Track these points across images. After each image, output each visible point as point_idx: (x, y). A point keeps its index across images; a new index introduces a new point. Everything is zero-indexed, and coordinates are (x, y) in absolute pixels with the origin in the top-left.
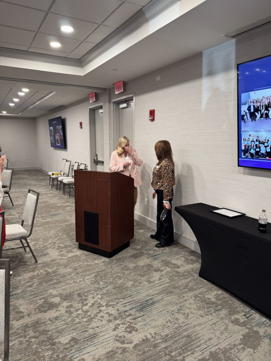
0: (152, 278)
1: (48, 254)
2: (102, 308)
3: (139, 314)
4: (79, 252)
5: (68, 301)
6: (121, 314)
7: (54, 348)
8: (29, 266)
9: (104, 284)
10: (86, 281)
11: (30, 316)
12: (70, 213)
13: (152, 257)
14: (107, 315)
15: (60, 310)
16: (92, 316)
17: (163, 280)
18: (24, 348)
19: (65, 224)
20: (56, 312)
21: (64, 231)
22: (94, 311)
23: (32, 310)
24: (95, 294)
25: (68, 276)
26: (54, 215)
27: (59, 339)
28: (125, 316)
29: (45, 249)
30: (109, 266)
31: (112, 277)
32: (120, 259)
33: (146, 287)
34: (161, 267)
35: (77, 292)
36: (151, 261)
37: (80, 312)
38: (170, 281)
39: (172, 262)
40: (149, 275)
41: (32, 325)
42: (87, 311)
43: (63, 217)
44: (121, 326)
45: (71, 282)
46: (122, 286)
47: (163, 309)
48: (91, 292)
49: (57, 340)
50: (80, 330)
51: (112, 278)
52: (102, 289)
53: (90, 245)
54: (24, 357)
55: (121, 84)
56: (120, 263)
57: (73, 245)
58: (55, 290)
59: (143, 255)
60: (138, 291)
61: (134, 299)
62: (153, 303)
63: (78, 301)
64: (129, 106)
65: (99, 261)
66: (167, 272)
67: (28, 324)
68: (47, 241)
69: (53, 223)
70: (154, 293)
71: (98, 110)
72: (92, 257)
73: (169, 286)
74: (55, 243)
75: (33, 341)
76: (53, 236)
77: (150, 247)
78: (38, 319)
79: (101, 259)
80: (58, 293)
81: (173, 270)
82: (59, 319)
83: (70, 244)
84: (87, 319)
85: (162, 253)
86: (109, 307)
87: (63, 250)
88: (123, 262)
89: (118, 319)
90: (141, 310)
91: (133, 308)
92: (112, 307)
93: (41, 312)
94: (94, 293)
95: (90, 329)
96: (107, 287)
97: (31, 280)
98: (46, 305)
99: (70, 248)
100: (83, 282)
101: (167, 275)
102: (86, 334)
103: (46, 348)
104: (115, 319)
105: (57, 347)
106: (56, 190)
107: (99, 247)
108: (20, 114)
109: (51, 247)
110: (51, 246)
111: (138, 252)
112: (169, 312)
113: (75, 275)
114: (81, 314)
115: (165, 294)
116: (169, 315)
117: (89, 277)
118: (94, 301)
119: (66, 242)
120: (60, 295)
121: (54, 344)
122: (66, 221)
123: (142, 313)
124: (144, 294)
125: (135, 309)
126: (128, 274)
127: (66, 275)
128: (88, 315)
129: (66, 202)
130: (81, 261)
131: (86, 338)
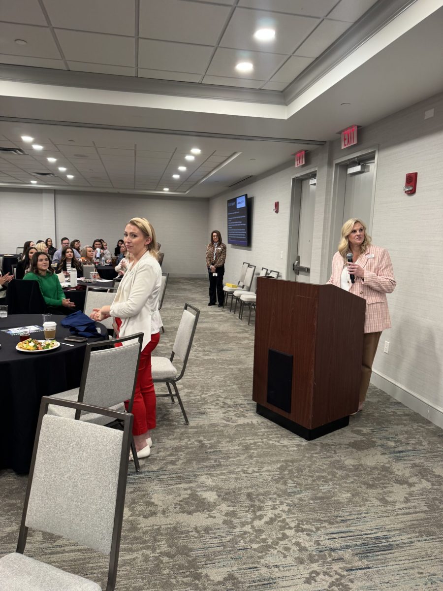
0: (390, 494)
1: (207, 413)
2: (288, 532)
3: (360, 563)
4: (257, 420)
5: (229, 503)
6: (322, 553)
7: (198, 585)
8: (175, 429)
9: (296, 487)
10: (263, 473)
11: (166, 514)
12: (247, 350)
13: (391, 453)
14: (296, 548)
15: (215, 517)
16: (267, 542)
17: (414, 504)
18: (150, 570)
19: (239, 367)
20: (207, 518)
21: (236, 378)
22: (274, 533)
23: (171, 505)
24: (278, 502)
25: (235, 457)
26: (223, 350)
27: (208, 570)
28: (330, 559)
29: (202, 404)
30: (307, 455)
31: (312, 477)
32: (329, 445)
33: (375, 509)
34: (411, 477)
35: (246, 491)
36: (389, 461)
37: (247, 528)
38: (428, 509)
39: (434, 470)
40: (385, 487)
41: (167, 531)
42: (260, 531)
43: (235, 355)
44: (321, 576)
45: (239, 470)
46: (328, 498)
47: (411, 565)
48: (271, 496)
49: (204, 572)
50: (245, 564)
51: (310, 479)
52: (290, 496)
53: (275, 409)
54: (148, 586)
55: (353, 130)
56: (329, 454)
57: (246, 405)
58: (210, 479)
59: (373, 447)
60: (361, 514)
61: (351, 528)
62: (390, 547)
63: (246, 507)
64: (366, 170)
65: (290, 441)
66: (423, 488)
67: (161, 527)
68: (208, 391)
69: (219, 363)
70: (392, 526)
71: (308, 180)
72: (278, 432)
73: (427, 519)
74: (219, 396)
75: (164, 561)
76: (218, 384)
77: (390, 433)
78: (178, 523)
79: (294, 438)
80: (214, 484)
81: (435, 487)
82: (211, 531)
83: (242, 402)
84: (260, 545)
85: (414, 449)
86: (300, 533)
87: (230, 411)
88: (333, 452)
89: (317, 561)
90: (364, 555)
91: (347, 547)
92: (308, 535)
93: (183, 512)
94: (276, 499)
95: (263, 566)
96: (300, 494)
97: (175, 453)
98: (193, 502)
99: (242, 409)
100: (258, 474)
101: (422, 495)
102: (255, 575)
103: (185, 580)
104: (312, 559)
105: (203, 584)
106: (229, 311)
107: (291, 417)
108: (187, 192)
109: (213, 402)
110: (212, 400)
111: (364, 439)
112: (424, 575)
113: (245, 459)
114: (249, 533)
115: (417, 534)
116: (424, 580)
117: (269, 468)
118: (275, 515)
119: (236, 398)
120: (217, 489)
121: (197, 577)
122: (240, 362)
123: (365, 562)
124: (372, 524)
125: (352, 550)
126: (343, 478)
127: (231, 456)
128: (261, 537)
129: (243, 332)
130: (259, 436)
131: (254, 581)
